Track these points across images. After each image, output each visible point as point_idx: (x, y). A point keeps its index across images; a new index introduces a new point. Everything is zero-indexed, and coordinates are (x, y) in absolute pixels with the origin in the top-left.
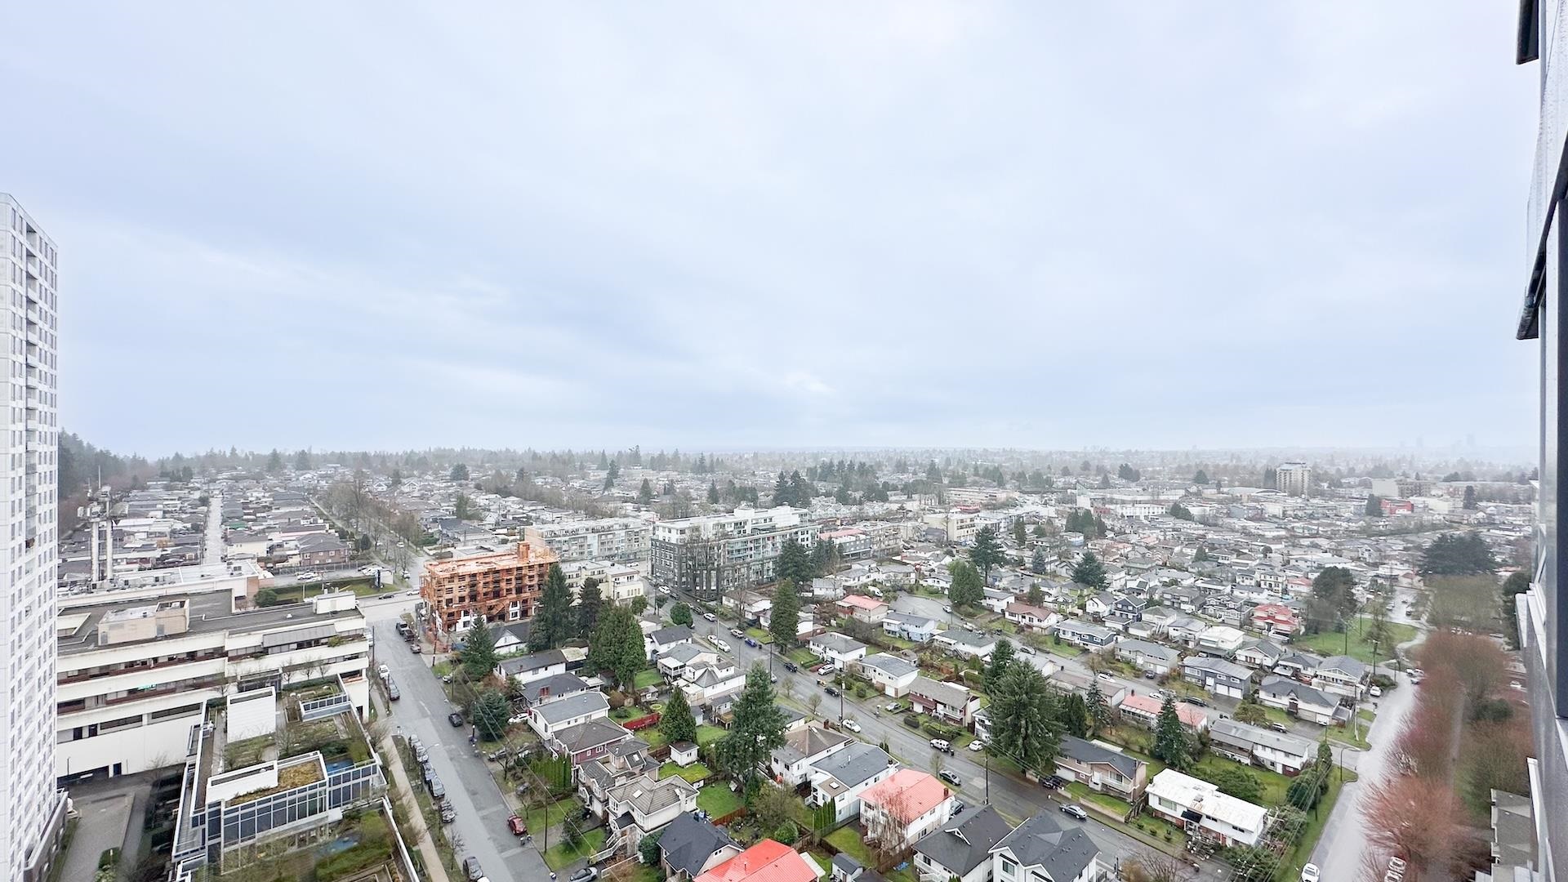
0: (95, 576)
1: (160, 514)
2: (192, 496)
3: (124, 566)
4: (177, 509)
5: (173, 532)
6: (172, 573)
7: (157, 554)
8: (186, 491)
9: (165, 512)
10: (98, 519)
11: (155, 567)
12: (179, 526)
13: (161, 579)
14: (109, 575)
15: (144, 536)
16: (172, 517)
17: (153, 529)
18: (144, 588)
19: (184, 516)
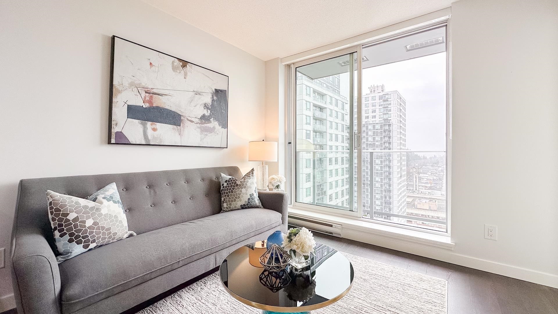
0: (415, 189)
1: (430, 174)
2: (439, 169)
3: (421, 187)
4: (435, 173)
6: (433, 192)
7: (429, 185)
8: (437, 167)
9: (431, 173)
10: (415, 173)
11: (428, 189)
13: (430, 193)
14: (418, 190)
15: (426, 179)
17: (428, 178)
18: (426, 195)
19: (436, 175)
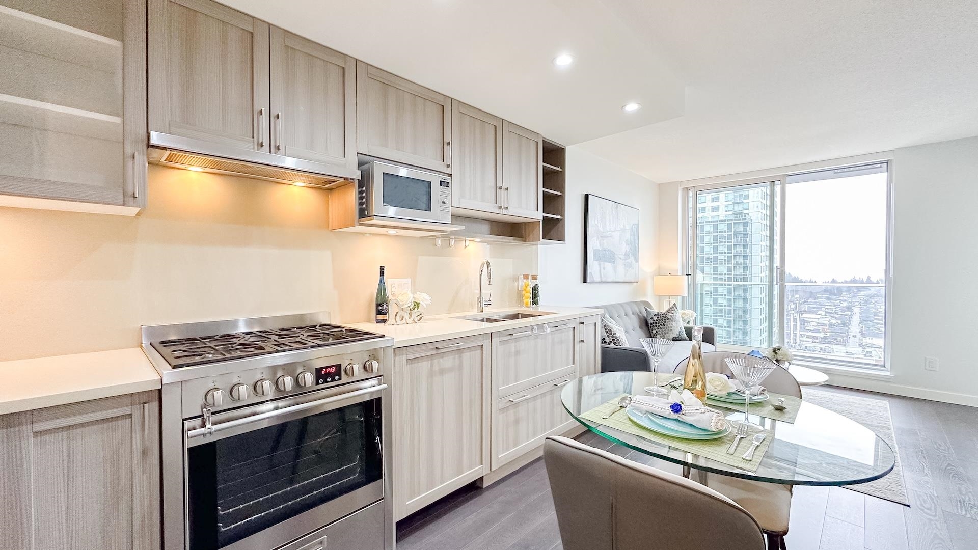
0: (792, 341)
1: (823, 313)
2: (841, 305)
3: (805, 338)
4: (833, 311)
5: (831, 324)
6: (830, 347)
7: (822, 335)
8: (839, 301)
9: (826, 312)
10: (793, 312)
12: (834, 321)
14: (798, 342)
16: (830, 316)
17: (819, 321)
19: (836, 316)
